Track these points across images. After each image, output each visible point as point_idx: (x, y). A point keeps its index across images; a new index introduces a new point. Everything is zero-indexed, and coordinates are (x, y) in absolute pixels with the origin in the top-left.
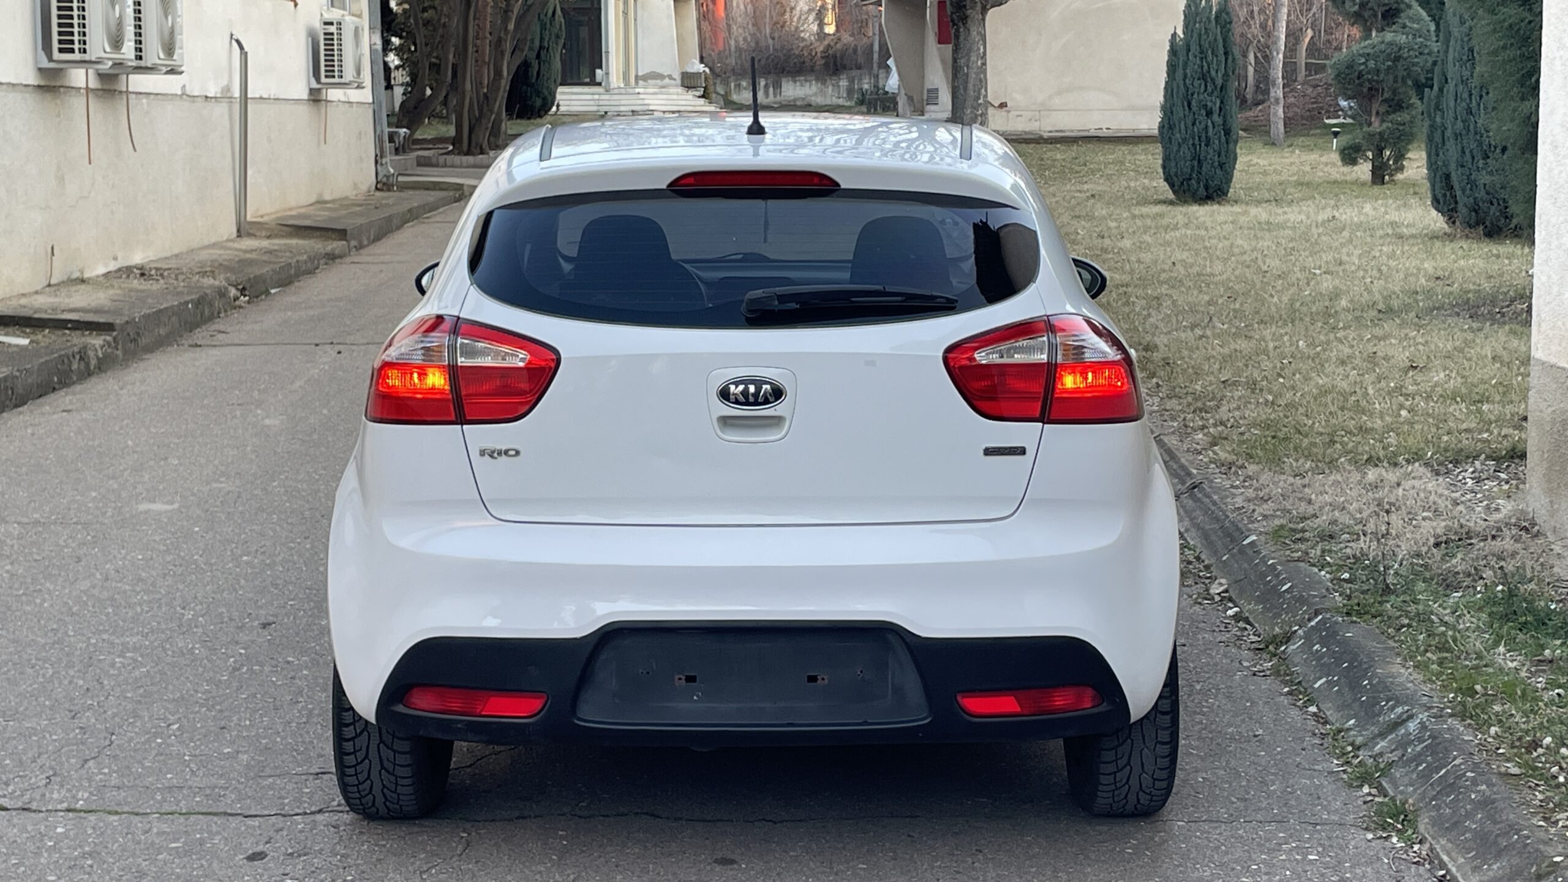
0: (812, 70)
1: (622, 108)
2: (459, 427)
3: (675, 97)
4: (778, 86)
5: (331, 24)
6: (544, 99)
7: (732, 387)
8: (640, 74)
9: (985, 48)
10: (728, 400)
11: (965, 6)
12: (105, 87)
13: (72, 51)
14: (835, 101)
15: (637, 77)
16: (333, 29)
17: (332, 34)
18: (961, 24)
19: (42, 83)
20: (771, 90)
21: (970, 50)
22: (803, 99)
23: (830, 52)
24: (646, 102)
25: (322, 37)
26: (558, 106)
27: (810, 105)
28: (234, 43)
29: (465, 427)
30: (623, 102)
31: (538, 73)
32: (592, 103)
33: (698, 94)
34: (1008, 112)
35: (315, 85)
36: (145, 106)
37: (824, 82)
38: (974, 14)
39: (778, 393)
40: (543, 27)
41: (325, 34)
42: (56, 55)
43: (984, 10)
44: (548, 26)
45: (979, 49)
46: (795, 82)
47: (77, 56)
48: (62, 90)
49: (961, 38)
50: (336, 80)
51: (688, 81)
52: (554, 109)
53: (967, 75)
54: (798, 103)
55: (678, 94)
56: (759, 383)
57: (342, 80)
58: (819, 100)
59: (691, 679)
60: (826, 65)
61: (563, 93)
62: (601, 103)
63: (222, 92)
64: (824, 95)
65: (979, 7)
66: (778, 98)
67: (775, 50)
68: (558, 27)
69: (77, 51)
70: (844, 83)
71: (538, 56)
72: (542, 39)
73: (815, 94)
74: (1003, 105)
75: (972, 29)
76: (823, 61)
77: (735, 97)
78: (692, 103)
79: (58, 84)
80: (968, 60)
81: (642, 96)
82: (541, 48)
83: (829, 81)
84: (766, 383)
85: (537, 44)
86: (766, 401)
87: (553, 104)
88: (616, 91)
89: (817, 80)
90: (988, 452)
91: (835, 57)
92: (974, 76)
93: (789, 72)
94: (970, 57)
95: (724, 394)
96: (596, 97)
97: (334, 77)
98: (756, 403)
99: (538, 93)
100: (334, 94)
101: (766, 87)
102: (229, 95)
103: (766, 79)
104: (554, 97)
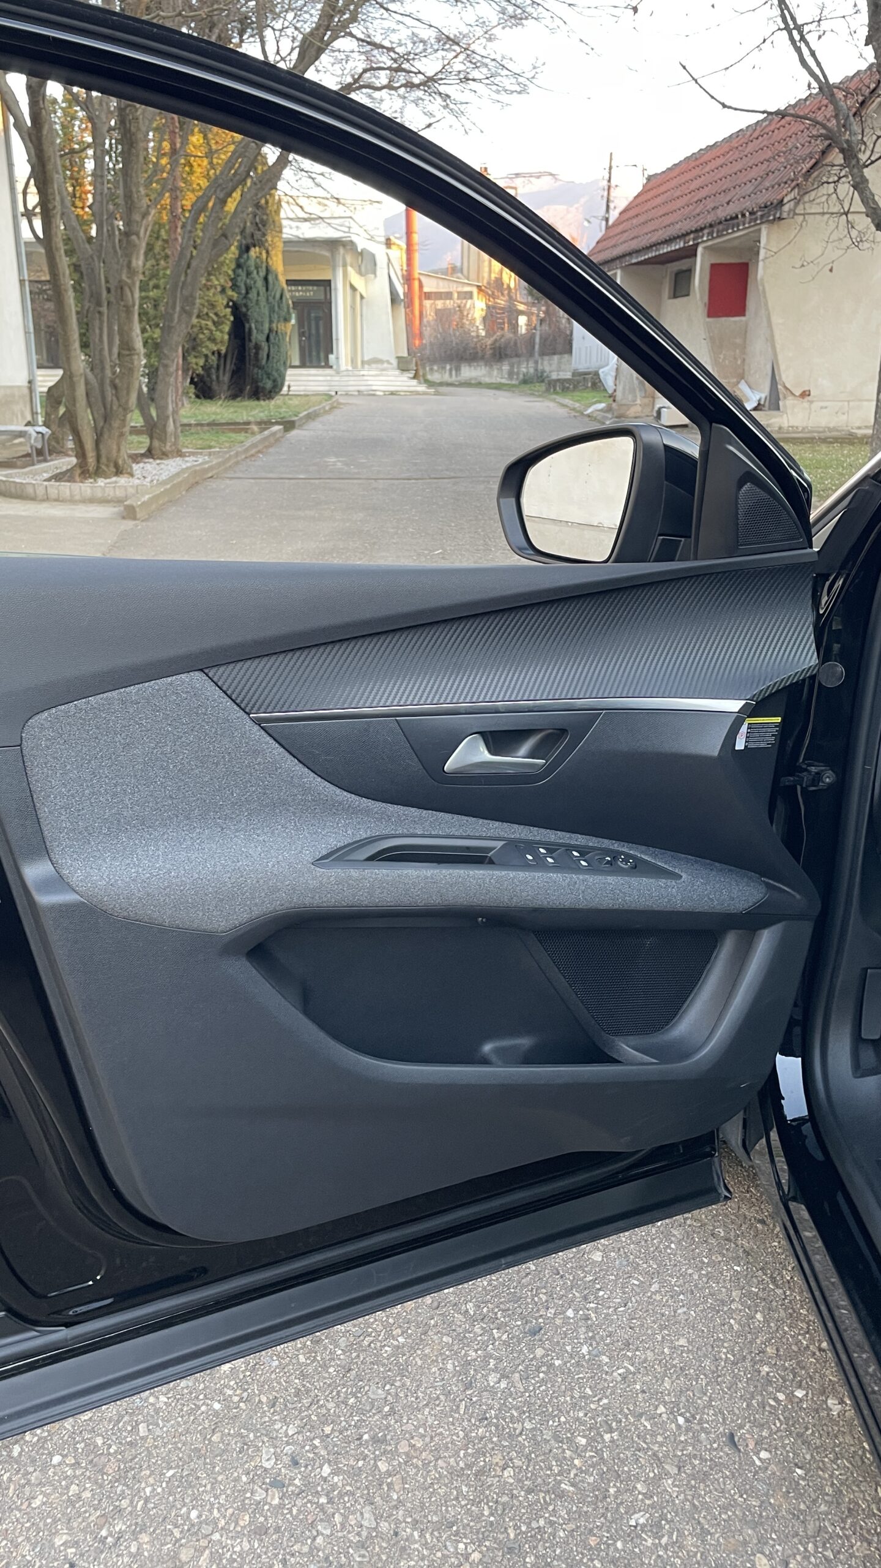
0: (483, 358)
1: (350, 389)
3: (392, 378)
4: (458, 369)
6: (275, 381)
8: (366, 359)
14: (499, 380)
15: (363, 362)
20: (454, 372)
22: (476, 379)
23: (497, 345)
24: (370, 383)
26: (289, 387)
30: (350, 383)
31: (268, 356)
32: (325, 383)
33: (410, 375)
34: (811, 402)
40: (272, 310)
44: (276, 308)
46: (470, 366)
51: (403, 365)
52: (285, 389)
54: (473, 382)
55: (394, 376)
58: (487, 380)
60: (494, 355)
62: (333, 383)
64: (490, 375)
66: (459, 378)
67: (457, 344)
70: (506, 367)
71: (268, 339)
73: (484, 376)
74: (805, 394)
76: (491, 352)
78: (407, 383)
81: (366, 378)
82: (270, 330)
83: (495, 366)
85: (266, 326)
87: (282, 385)
88: (345, 373)
93: (466, 359)
96: (329, 378)
99: (269, 375)
104: (283, 380)
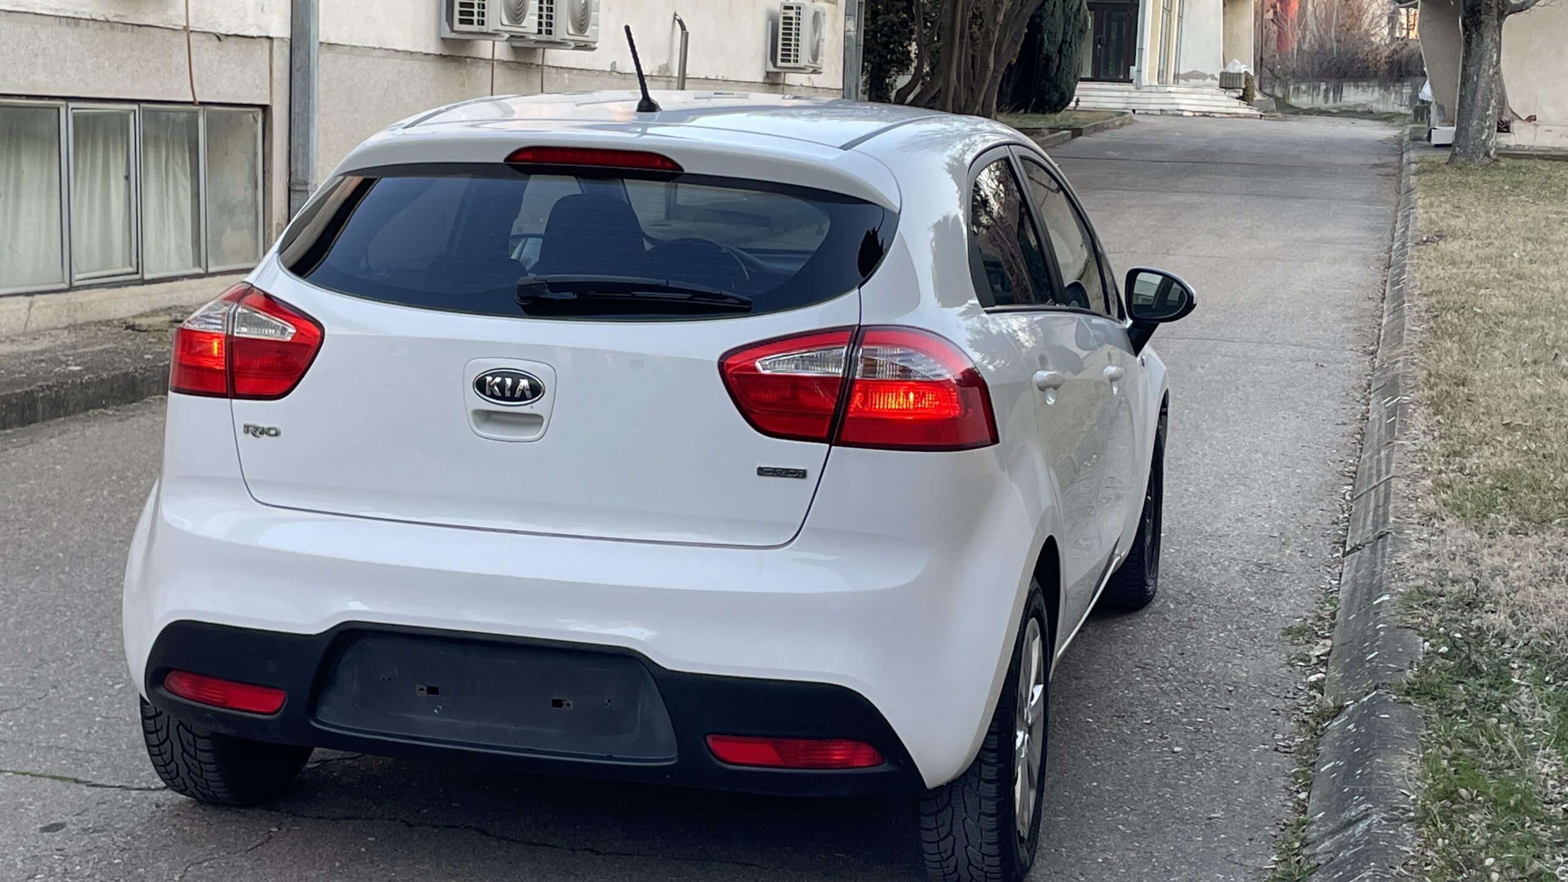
0: (1376, 75)
1: (1151, 107)
2: (228, 400)
3: (1208, 97)
4: (1338, 91)
5: (791, 8)
6: (1063, 94)
7: (489, 379)
8: (1181, 72)
9: (1499, 56)
10: (483, 392)
11: (1480, 11)
12: (518, 60)
13: (471, 22)
14: (1397, 108)
15: (1177, 77)
16: (792, 13)
17: (791, 18)
18: (1474, 30)
19: (446, 53)
20: (1331, 95)
21: (1481, 58)
22: (1364, 105)
23: (1396, 57)
24: (1176, 101)
25: (781, 21)
26: (1078, 101)
27: (1371, 112)
28: (677, 23)
29: (234, 401)
30: (1152, 101)
31: (1058, 67)
32: (1121, 100)
33: (1236, 95)
34: (1537, 126)
35: (771, 69)
36: (567, 82)
37: (1387, 89)
38: (1490, 20)
39: (536, 390)
40: (1067, 21)
41: (785, 18)
42: (457, 26)
43: (1501, 16)
44: (1072, 20)
45: (1491, 57)
46: (1357, 87)
47: (475, 28)
48: (468, 60)
49: (1473, 45)
50: (792, 64)
51: (1228, 82)
52: (1072, 104)
53: (1476, 84)
54: (1359, 110)
55: (1212, 95)
56: (517, 376)
57: (798, 65)
58: (1381, 107)
59: (432, 690)
60: (1390, 71)
61: (1081, 89)
62: (1130, 100)
63: (659, 72)
64: (1385, 100)
65: (1495, 11)
66: (1338, 103)
67: (1339, 53)
68: (1082, 21)
69: (475, 22)
70: (1407, 90)
71: (1060, 51)
72: (1065, 34)
73: (1377, 101)
74: (1531, 119)
75: (1485, 36)
76: (1387, 67)
77: (1293, 101)
78: (1227, 104)
79: (463, 55)
80: (1479, 69)
81: (1172, 95)
82: (1064, 42)
83: (1392, 88)
84: (524, 377)
85: (1060, 38)
86: (523, 397)
87: (1071, 100)
88: (1146, 89)
89: (1380, 86)
90: (761, 471)
91: (1400, 62)
92: (1483, 85)
93: (1351, 76)
94: (1481, 65)
95: (481, 385)
96: (1126, 94)
97: (789, 61)
98: (512, 398)
99: (1057, 88)
100: (792, 78)
101: (1327, 91)
102: (667, 74)
103: (1327, 83)
104: (1073, 92)
